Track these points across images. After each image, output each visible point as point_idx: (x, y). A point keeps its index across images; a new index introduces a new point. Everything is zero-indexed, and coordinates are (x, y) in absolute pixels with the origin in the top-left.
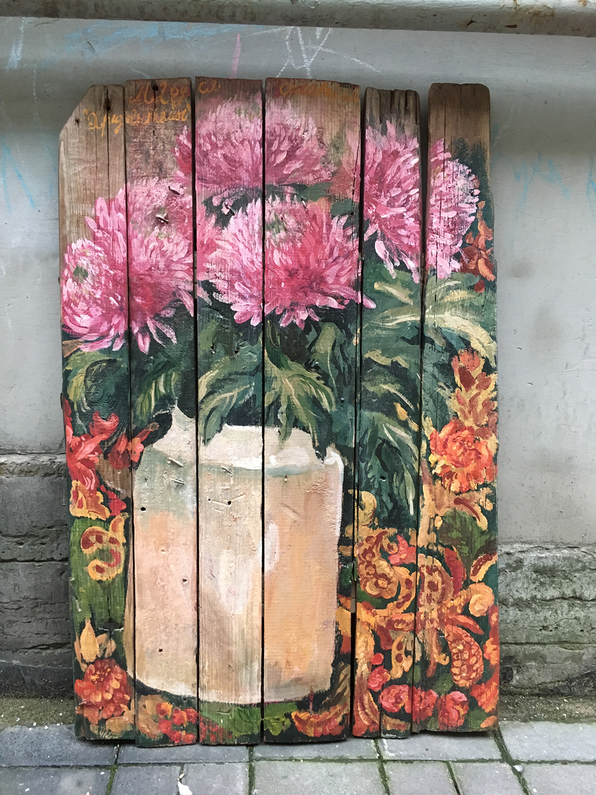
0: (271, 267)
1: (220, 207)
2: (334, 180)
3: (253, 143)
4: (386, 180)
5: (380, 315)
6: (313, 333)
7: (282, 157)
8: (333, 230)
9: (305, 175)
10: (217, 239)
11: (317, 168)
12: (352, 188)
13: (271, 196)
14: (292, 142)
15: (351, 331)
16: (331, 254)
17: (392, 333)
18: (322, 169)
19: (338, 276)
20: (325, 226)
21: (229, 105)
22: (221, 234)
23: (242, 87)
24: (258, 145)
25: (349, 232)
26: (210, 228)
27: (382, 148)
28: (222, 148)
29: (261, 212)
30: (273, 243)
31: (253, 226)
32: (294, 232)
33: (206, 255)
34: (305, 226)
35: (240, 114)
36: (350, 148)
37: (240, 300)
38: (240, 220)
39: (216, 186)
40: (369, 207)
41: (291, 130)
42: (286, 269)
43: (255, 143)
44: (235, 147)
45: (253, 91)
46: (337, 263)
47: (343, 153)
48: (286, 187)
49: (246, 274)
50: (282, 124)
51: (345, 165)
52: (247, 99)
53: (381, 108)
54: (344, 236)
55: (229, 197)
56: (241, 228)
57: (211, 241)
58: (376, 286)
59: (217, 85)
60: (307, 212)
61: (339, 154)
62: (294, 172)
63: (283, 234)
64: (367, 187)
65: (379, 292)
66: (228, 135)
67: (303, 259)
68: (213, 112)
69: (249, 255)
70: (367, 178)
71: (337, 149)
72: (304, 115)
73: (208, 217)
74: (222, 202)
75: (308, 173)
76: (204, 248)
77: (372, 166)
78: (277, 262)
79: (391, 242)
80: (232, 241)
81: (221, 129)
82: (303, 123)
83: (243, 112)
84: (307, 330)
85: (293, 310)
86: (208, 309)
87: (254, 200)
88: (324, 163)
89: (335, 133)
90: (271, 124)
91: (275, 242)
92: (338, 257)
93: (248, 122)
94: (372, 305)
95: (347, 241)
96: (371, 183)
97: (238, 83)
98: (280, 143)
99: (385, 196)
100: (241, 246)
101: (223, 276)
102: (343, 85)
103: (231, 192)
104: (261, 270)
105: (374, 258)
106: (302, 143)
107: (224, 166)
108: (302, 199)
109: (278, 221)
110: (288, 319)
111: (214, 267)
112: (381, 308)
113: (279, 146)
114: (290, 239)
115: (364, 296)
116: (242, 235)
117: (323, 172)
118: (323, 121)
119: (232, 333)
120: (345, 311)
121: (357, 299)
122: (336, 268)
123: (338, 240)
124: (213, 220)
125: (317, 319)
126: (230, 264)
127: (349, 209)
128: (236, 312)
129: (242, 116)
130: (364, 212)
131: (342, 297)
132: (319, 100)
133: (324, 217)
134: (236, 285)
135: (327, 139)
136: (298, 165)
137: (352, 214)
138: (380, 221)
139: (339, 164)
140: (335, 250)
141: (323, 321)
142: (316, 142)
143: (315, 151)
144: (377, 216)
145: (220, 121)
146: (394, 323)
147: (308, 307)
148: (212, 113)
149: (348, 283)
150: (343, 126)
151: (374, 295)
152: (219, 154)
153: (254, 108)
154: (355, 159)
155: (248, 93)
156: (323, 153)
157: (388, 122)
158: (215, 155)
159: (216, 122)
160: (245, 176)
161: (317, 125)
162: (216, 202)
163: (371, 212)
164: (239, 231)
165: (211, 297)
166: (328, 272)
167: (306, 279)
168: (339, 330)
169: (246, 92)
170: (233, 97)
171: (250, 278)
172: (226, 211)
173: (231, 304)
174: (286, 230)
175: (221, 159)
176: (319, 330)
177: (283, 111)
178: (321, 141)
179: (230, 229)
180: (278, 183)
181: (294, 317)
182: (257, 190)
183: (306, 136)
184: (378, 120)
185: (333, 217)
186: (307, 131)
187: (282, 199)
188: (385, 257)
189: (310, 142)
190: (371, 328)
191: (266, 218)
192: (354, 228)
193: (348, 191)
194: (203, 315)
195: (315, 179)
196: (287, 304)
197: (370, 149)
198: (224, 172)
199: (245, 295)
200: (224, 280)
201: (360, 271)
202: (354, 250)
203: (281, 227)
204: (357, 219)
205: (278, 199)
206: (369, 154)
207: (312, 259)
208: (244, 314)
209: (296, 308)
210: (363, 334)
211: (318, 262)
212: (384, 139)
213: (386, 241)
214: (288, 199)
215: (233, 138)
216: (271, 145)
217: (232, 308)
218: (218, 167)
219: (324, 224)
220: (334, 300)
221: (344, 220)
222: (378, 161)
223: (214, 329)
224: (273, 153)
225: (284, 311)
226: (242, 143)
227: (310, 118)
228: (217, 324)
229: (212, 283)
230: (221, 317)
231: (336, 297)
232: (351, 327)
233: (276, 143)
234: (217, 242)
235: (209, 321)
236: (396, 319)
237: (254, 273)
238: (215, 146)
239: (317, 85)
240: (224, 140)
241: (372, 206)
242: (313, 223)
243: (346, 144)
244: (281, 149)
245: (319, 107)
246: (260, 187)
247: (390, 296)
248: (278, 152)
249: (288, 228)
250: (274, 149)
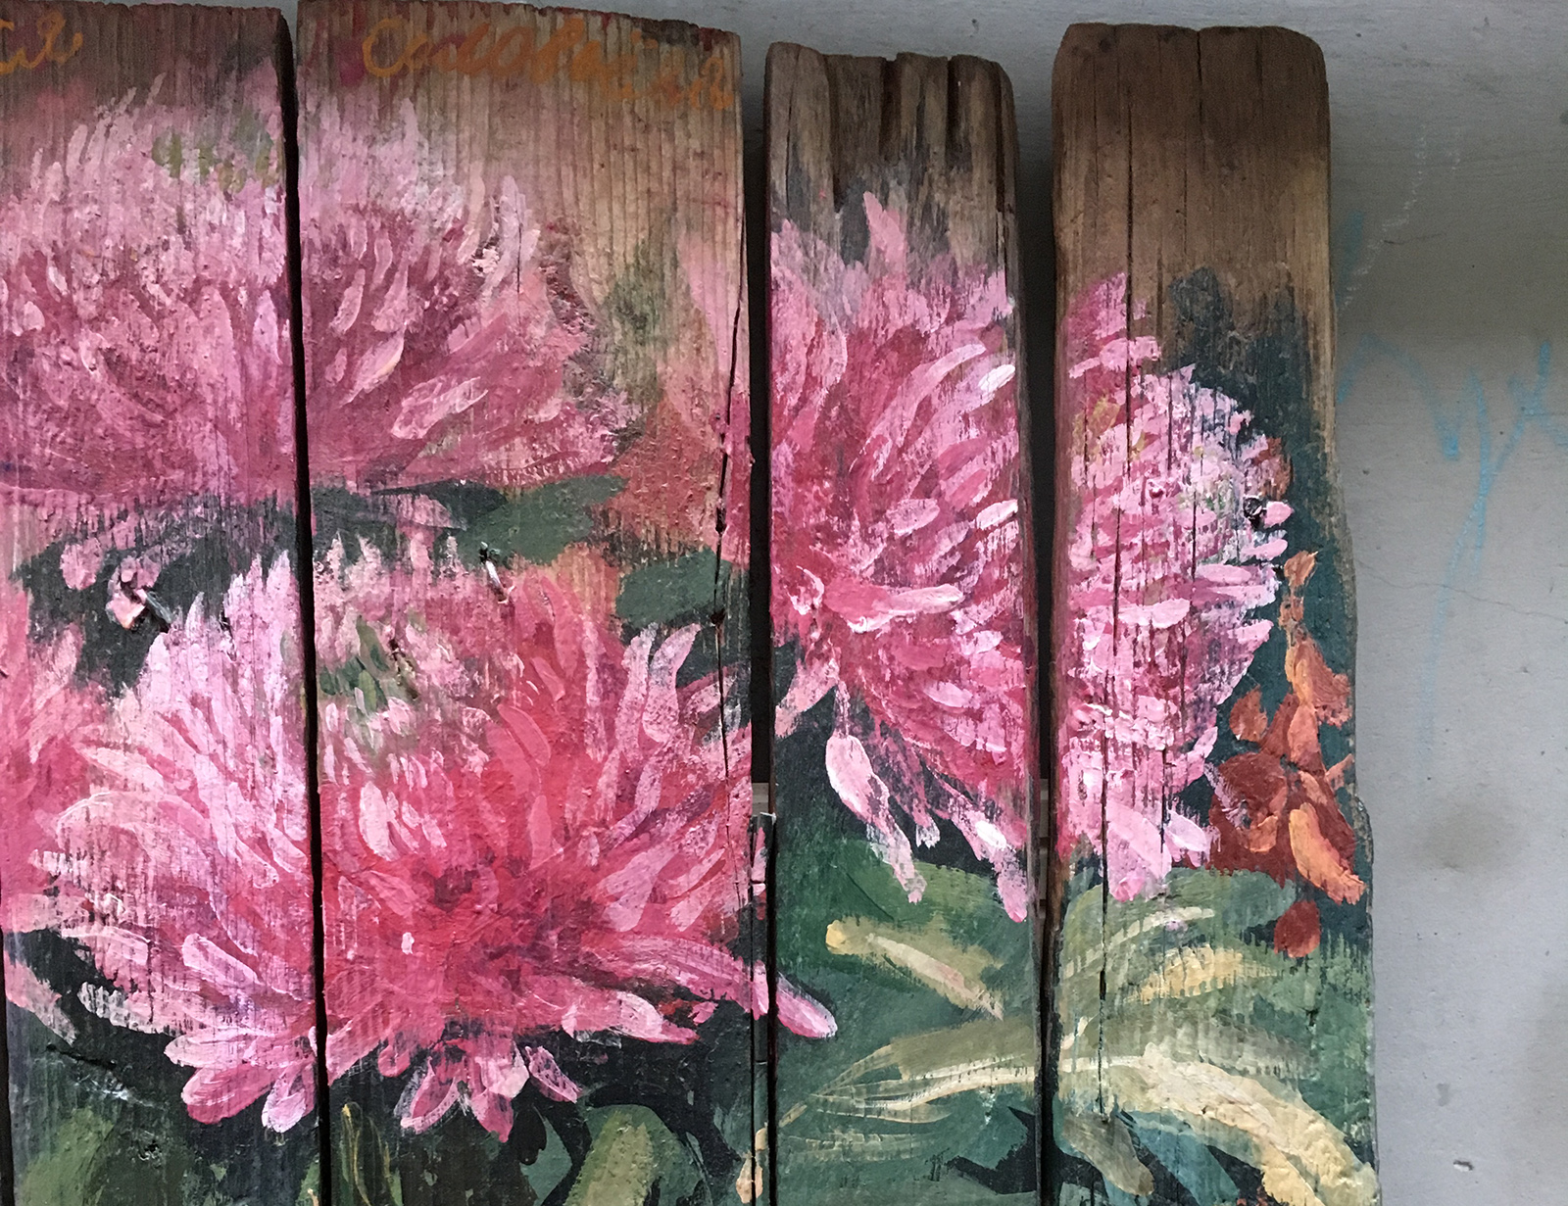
0: (348, 863)
1: (98, 594)
2: (631, 466)
3: (243, 296)
4: (866, 463)
5: (858, 1068)
6: (552, 1159)
7: (383, 362)
8: (630, 694)
9: (494, 445)
10: (88, 742)
11: (550, 411)
12: (712, 500)
13: (337, 544)
14: (426, 290)
15: (728, 1139)
16: (626, 798)
17: (912, 1143)
18: (570, 417)
19: (659, 898)
20: (592, 676)
21: (123, 125)
22: (106, 716)
23: (186, 42)
24: (267, 307)
25: (708, 698)
26: (55, 689)
27: (846, 320)
28: (96, 322)
29: (293, 616)
30: (356, 757)
31: (257, 677)
32: (451, 706)
33: (39, 816)
34: (501, 677)
35: (177, 164)
36: (700, 322)
37: (208, 1018)
38: (195, 655)
39: (73, 499)
40: (797, 583)
41: (420, 239)
42: (421, 870)
43: (253, 298)
44: (158, 318)
45: (239, 61)
46: (654, 840)
47: (665, 343)
48: (406, 500)
49: (233, 897)
50: (377, 211)
51: (677, 399)
52: (211, 95)
53: (839, 135)
54: (682, 719)
55: (140, 547)
56: (201, 688)
57: (62, 750)
58: (836, 938)
59: (68, 33)
60: (509, 613)
61: (650, 349)
62: (439, 430)
63: (398, 713)
64: (782, 496)
65: (847, 965)
66: (126, 260)
67: (495, 823)
68: (51, 155)
69: (246, 814)
70: (782, 456)
71: (640, 322)
72: (478, 166)
73: (40, 639)
74: (108, 570)
75: (508, 436)
76: (30, 784)
77: (804, 400)
78: (377, 841)
79: (897, 738)
80: (158, 749)
81: (92, 235)
82: (476, 207)
83: (191, 155)
84: (525, 1142)
85: (456, 1054)
86: (57, 1062)
87: (257, 562)
88: (579, 391)
89: (625, 248)
90: (326, 211)
91: (365, 748)
92: (656, 815)
93: (217, 202)
94: (819, 1023)
95: (697, 742)
96: (800, 477)
97: (166, 22)
98: (373, 299)
99: (867, 537)
100: (206, 772)
101: (123, 910)
102: (659, 30)
103: (149, 522)
104: (303, 878)
105: (822, 814)
106: (474, 297)
107: (112, 405)
108: (484, 556)
109: (375, 654)
110: (436, 1094)
111: (82, 867)
112: (856, 1038)
113: (366, 314)
114: (433, 737)
115: (782, 982)
116: (209, 720)
117: (577, 429)
118: (568, 195)
119: (173, 1166)
120: (695, 1051)
121: (751, 996)
122: (649, 862)
123: (658, 737)
124: (67, 654)
125: (570, 1093)
126: (157, 854)
127: (703, 595)
128: (191, 1071)
129: (190, 173)
130: (774, 608)
131: (681, 993)
132: (548, 100)
133: (590, 635)
134: (188, 949)
135: (590, 278)
136: (457, 398)
137: (718, 617)
138: (847, 649)
139: (652, 391)
140: (645, 779)
141: (598, 1101)
142: (542, 293)
143: (538, 332)
144: (832, 623)
145: (85, 200)
146: (920, 1099)
147: (525, 1042)
148: (46, 162)
149: (710, 929)
150: (663, 219)
151: (823, 979)
152: (86, 348)
153: (243, 136)
154: (724, 369)
155: (212, 70)
156: (571, 343)
157: (870, 202)
158: (66, 354)
159: (64, 204)
160: (212, 451)
161: (540, 215)
162: (77, 571)
163: (803, 610)
164: (194, 702)
165: (72, 1007)
166: (612, 882)
167: (513, 914)
168: (670, 1139)
169: (201, 62)
170: (145, 87)
171: (254, 918)
172: (125, 611)
173: (167, 1037)
174: (412, 694)
175: (97, 375)
176: (579, 1142)
177: (381, 151)
178: (561, 287)
179: (148, 696)
180: (371, 482)
181: (463, 1086)
182: (272, 517)
183: (492, 265)
184: (827, 192)
185: (631, 632)
186: (494, 242)
187: (392, 554)
188: (874, 805)
189: (510, 292)
190: (820, 1123)
191: (321, 640)
192: (728, 682)
193: (694, 516)
194: (36, 1091)
195: (540, 463)
196: (431, 1029)
197: (791, 323)
198: (111, 433)
199: (232, 993)
200: (130, 926)
201: (759, 872)
202: (731, 780)
203: (389, 681)
204: (742, 637)
205: (370, 554)
206: (786, 350)
207: (537, 822)
208: (231, 1080)
209: (469, 1046)
210: (781, 1153)
211: (568, 835)
212: (854, 277)
213: (876, 737)
214: (417, 552)
215: (149, 275)
216: (330, 306)
217: (172, 1052)
218: (81, 412)
219: (591, 663)
220: (644, 1007)
221: (679, 646)
222: (832, 377)
223: (89, 1151)
224: (339, 343)
225: (419, 1059)
226: (192, 296)
227: (509, 183)
228: (105, 1127)
229: (73, 943)
230: (123, 1095)
231: (652, 992)
232: (726, 1123)
233: (353, 297)
234: (89, 753)
235: (65, 1116)
236: (926, 1083)
237: (270, 894)
238: (63, 316)
239: (536, 29)
240: (109, 286)
241: (806, 582)
242: (539, 662)
243: (679, 302)
244: (380, 325)
245: (549, 132)
246: (285, 496)
247: (900, 982)
248: (362, 338)
249: (421, 684)
250: (342, 323)
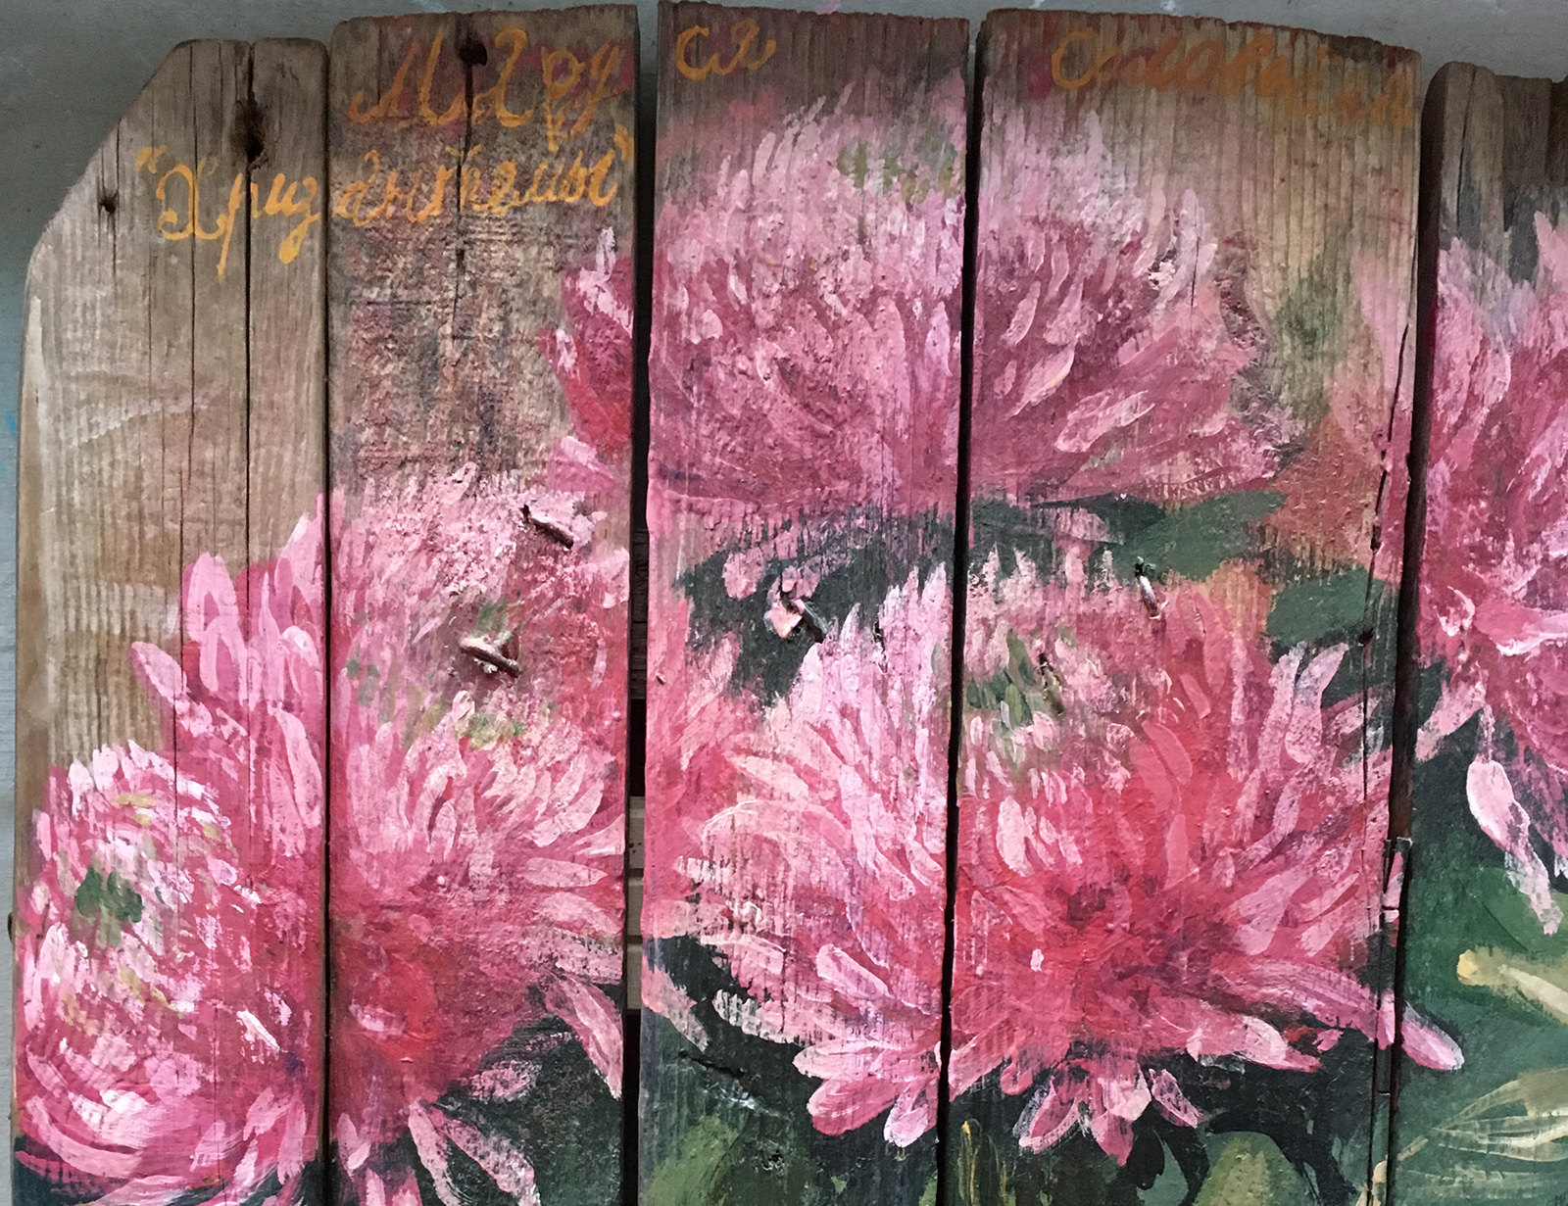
0: (983, 878)
1: (757, 603)
2: (1292, 482)
3: (918, 307)
4: (1525, 482)
5: (1484, 1102)
6: (1171, 1179)
7: (1053, 374)
8: (1275, 713)
9: (1156, 459)
10: (738, 750)
11: (1215, 426)
12: (1369, 518)
13: (994, 557)
14: (1100, 303)
15: (1345, 1171)
16: (1264, 819)
17: (1535, 1182)
18: (1234, 431)
19: (1291, 922)
20: (1239, 694)
21: (810, 133)
22: (757, 725)
23: (877, 51)
24: (940, 318)
25: (1352, 720)
26: (710, 697)
27: (1511, 340)
28: (772, 332)
29: (946, 628)
30: (998, 771)
31: (907, 689)
32: (1095, 722)
33: (686, 823)
34: (1148, 693)
35: (861, 172)
36: (1368, 339)
37: (838, 1029)
38: (847, 665)
39: (740, 507)
40: (1446, 604)
41: (1098, 252)
42: (1055, 886)
43: (928, 311)
44: (833, 329)
45: (928, 70)
46: (1288, 864)
47: (1333, 358)
48: (1065, 514)
49: (869, 909)
50: (1057, 223)
51: (1341, 415)
52: (898, 105)
53: (1511, 159)
54: (1324, 739)
55: (801, 557)
56: (852, 699)
57: (712, 757)
58: (1468, 968)
59: (761, 40)
60: (1160, 630)
61: (1318, 364)
62: (1103, 443)
63: (1043, 728)
64: (1437, 516)
65: (1478, 996)
66: (806, 270)
67: (1132, 841)
68: (738, 164)
69: (887, 826)
70: (1439, 475)
71: (1310, 337)
72: (1160, 180)
73: (698, 647)
74: (768, 580)
75: (1171, 449)
76: (679, 790)
77: (1464, 418)
78: (1013, 855)
79: (1541, 764)
80: (806, 759)
81: (774, 244)
82: (1156, 220)
83: (876, 165)
84: (1143, 1167)
85: (1079, 1075)
86: (688, 1069)
87: (914, 573)
88: (1245, 406)
89: (1300, 263)
90: (1006, 224)
91: (1006, 763)
92: (1294, 837)
93: (898, 213)
94: (1446, 1055)
95: (1338, 764)
96: (1456, 496)
97: (859, 31)
98: (1046, 311)
99: (1521, 559)
100: (850, 783)
101: (761, 919)
102: (1345, 46)
103: (813, 533)
104: (938, 891)
105: (1458, 842)
106: (1147, 310)
107: (782, 415)
108: (1140, 570)
109: (1024, 668)
110: (1057, 1115)
111: (724, 875)
112: (1479, 1073)
113: (1039, 327)
114: (1075, 752)
115: (1409, 1011)
116: (857, 731)
117: (1240, 444)
118: (1247, 208)
119: (796, 1176)
120: (1318, 1080)
121: (1377, 1024)
122: (1283, 885)
123: (1300, 758)
124: (724, 662)
125: (1191, 1117)
126: (797, 863)
127: (1354, 615)
128: (817, 1082)
129: (873, 184)
130: (1421, 628)
131: (1307, 1019)
132: (1233, 115)
133: (1239, 652)
134: (822, 959)
135: (1264, 292)
136: (1123, 411)
137: (1366, 637)
138: (1495, 672)
139: (1317, 407)
140: (1284, 800)
141: (1218, 1126)
142: (1215, 307)
143: (1208, 346)
144: (1481, 645)
145: (770, 208)
146: (1545, 1137)
147: (1149, 1064)
148: (736, 166)
149: (1340, 955)
150: (1338, 235)
151: (1455, 1010)
152: (762, 357)
153: (928, 146)
154: (1390, 386)
155: (902, 80)
156: (1240, 357)
157: (1541, 221)
158: (742, 363)
159: (749, 213)
160: (877, 462)
161: (1218, 228)
162: (738, 580)
163: (1452, 631)
164: (844, 712)
165: (705, 1014)
166: (1245, 905)
167: (1145, 934)
168: (1287, 1168)
169: (891, 72)
170: (834, 97)
171: (888, 930)
172: (784, 623)
173: (795, 1048)
174: (1058, 709)
175: (770, 385)
176: (1196, 1168)
177: (1064, 163)
178: (1235, 303)
179: (799, 705)
180: (1031, 495)
181: (1084, 1107)
182: (931, 529)
183: (1168, 279)
184: (1498, 212)
185: (1279, 651)
186: (1172, 255)
187: (1047, 567)
188: (1514, 833)
189: (1184, 305)
190: (1441, 1158)
191: (970, 653)
192: (1372, 704)
193: (1350, 533)
194: (666, 1096)
195: (1202, 477)
196: (1057, 1047)
197: (1456, 340)
198: (780, 443)
199: (862, 1005)
200: (768, 935)
201: (1393, 898)
202: (1369, 804)
203: (1035, 696)
204: (1390, 658)
205: (1025, 567)
206: (1449, 367)
207: (1174, 841)
208: (857, 1092)
209: (1093, 1066)
210: (1399, 1187)
211: (1205, 855)
212: (1521, 296)
213: (1519, 764)
214: (1072, 566)
215: (827, 285)
216: (1003, 317)
217: (801, 1063)
218: (754, 420)
219: (1238, 681)
220: (1269, 1032)
221: (1327, 665)
222: (1495, 395)
223: (714, 1159)
224: (1009, 355)
225: (1041, 1079)
226: (868, 307)
227: (1190, 196)
228: (731, 1136)
229: (711, 950)
230: (749, 1104)
231: (1278, 1018)
232: (1344, 1154)
233: (1027, 309)
234: (738, 762)
235: (693, 1122)
236: (1553, 1121)
237: (906, 907)
238: (741, 325)
239: (1225, 44)
240: (787, 295)
241: (1457, 603)
242: (1186, 679)
243: (1349, 317)
244: (1051, 338)
245: (1232, 147)
246: (945, 507)
247: (1530, 1015)
248: (1035, 350)
249: (1066, 700)
250: (1014, 336)
